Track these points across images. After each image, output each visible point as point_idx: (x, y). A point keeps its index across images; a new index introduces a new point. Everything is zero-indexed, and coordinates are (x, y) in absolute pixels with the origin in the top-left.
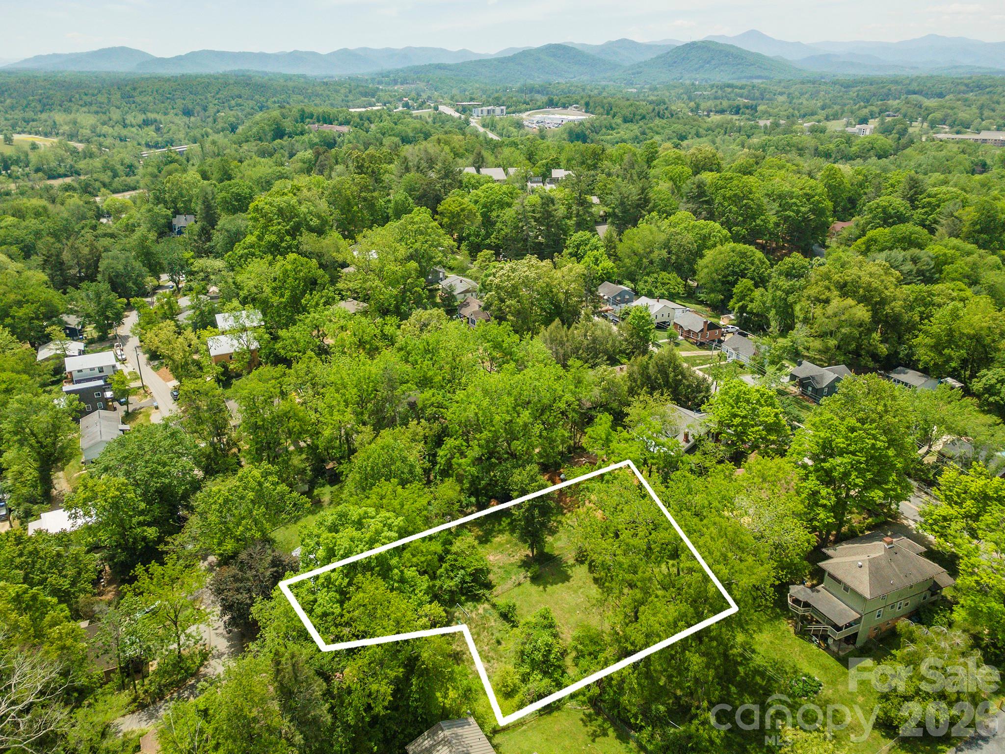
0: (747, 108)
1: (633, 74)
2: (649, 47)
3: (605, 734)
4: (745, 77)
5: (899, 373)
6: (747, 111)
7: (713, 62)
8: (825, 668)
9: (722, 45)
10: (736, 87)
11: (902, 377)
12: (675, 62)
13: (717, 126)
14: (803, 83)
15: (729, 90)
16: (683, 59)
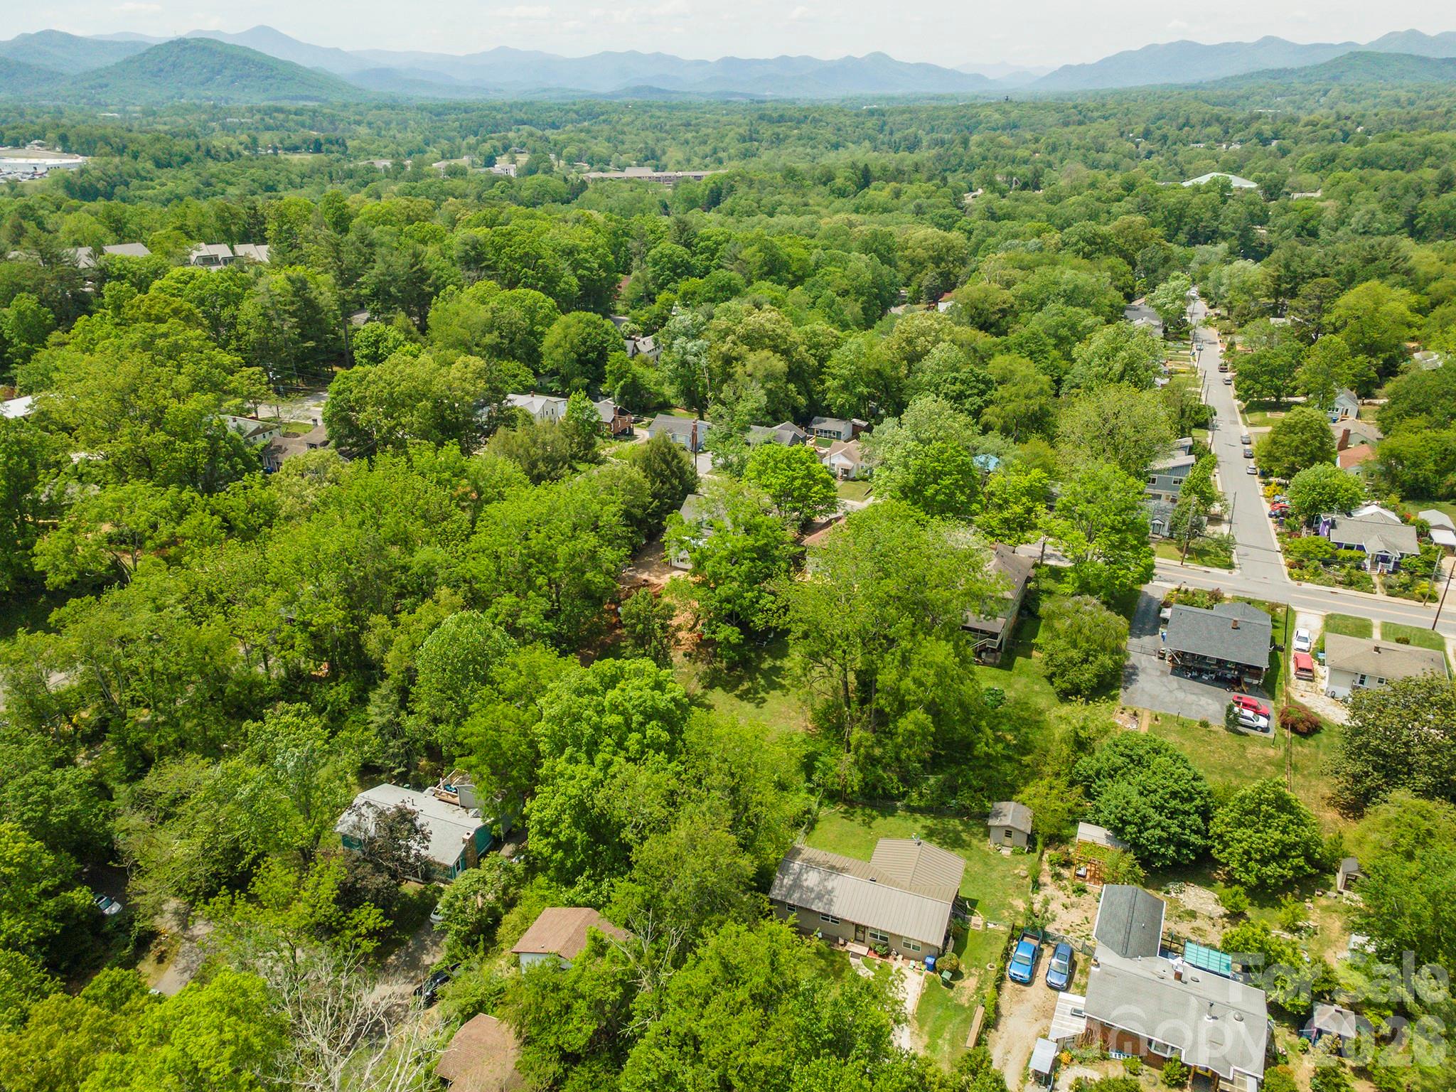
0: (331, 142)
1: (92, 87)
2: (100, 45)
3: (874, 818)
4: (285, 97)
5: (819, 423)
6: (334, 148)
7: (227, 73)
8: (995, 678)
9: (231, 46)
10: (289, 112)
11: (823, 426)
12: (161, 70)
13: (312, 171)
14: (378, 108)
15: (281, 116)
16: (174, 65)
